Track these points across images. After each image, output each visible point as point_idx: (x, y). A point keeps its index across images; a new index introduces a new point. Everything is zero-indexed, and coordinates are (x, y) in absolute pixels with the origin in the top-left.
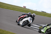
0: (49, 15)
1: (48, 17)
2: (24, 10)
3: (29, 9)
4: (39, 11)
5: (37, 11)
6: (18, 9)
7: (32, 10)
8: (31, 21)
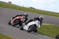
0: (38, 11)
1: (37, 13)
2: (9, 6)
3: (15, 5)
4: (27, 7)
5: (24, 7)
6: (3, 5)
7: (18, 5)
8: (40, 25)
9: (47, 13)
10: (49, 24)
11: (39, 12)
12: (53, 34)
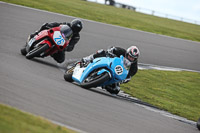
9: (175, 28)
10: (178, 70)
11: (147, 24)
12: (192, 105)
